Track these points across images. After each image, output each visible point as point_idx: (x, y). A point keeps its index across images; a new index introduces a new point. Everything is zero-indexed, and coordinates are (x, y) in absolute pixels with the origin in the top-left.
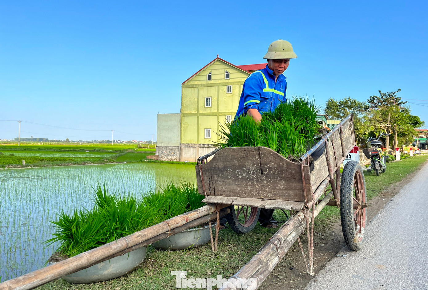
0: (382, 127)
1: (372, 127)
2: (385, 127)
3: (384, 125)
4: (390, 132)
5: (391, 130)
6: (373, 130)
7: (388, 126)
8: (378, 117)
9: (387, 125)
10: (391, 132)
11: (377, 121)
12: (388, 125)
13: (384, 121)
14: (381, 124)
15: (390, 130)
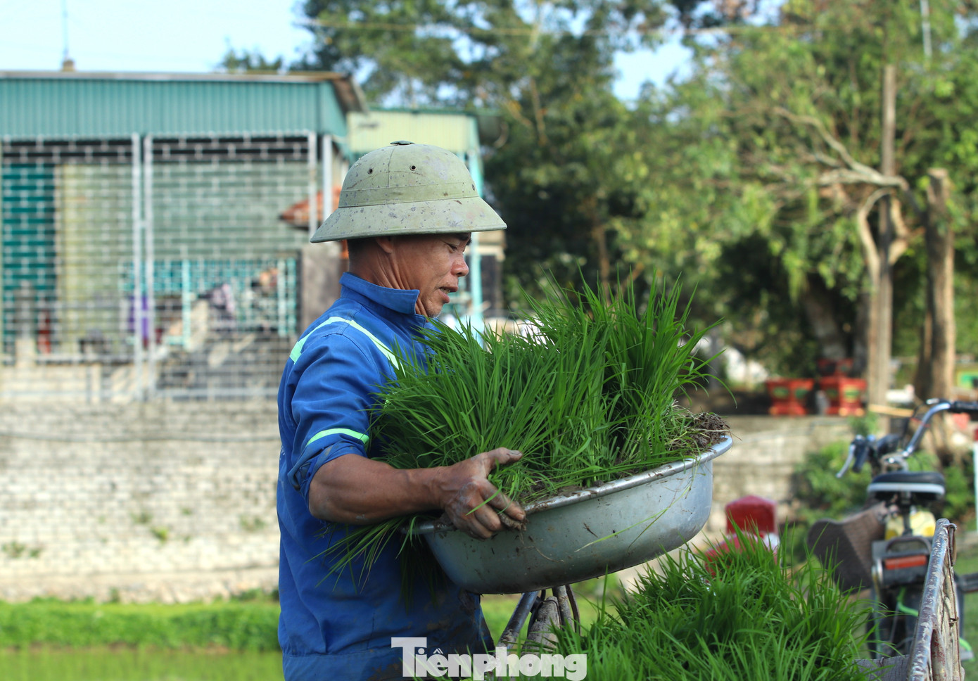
0: (840, 198)
1: (753, 192)
2: (856, 190)
3: (851, 177)
4: (893, 236)
5: (904, 212)
6: (764, 225)
7: (878, 187)
8: (803, 102)
9: (876, 178)
10: (901, 229)
11: (788, 134)
12: (876, 167)
13: (842, 132)
14: (823, 167)
15: (895, 212)
